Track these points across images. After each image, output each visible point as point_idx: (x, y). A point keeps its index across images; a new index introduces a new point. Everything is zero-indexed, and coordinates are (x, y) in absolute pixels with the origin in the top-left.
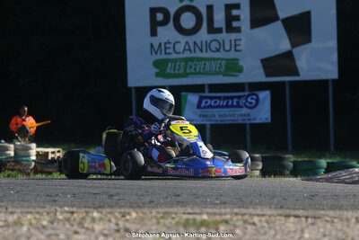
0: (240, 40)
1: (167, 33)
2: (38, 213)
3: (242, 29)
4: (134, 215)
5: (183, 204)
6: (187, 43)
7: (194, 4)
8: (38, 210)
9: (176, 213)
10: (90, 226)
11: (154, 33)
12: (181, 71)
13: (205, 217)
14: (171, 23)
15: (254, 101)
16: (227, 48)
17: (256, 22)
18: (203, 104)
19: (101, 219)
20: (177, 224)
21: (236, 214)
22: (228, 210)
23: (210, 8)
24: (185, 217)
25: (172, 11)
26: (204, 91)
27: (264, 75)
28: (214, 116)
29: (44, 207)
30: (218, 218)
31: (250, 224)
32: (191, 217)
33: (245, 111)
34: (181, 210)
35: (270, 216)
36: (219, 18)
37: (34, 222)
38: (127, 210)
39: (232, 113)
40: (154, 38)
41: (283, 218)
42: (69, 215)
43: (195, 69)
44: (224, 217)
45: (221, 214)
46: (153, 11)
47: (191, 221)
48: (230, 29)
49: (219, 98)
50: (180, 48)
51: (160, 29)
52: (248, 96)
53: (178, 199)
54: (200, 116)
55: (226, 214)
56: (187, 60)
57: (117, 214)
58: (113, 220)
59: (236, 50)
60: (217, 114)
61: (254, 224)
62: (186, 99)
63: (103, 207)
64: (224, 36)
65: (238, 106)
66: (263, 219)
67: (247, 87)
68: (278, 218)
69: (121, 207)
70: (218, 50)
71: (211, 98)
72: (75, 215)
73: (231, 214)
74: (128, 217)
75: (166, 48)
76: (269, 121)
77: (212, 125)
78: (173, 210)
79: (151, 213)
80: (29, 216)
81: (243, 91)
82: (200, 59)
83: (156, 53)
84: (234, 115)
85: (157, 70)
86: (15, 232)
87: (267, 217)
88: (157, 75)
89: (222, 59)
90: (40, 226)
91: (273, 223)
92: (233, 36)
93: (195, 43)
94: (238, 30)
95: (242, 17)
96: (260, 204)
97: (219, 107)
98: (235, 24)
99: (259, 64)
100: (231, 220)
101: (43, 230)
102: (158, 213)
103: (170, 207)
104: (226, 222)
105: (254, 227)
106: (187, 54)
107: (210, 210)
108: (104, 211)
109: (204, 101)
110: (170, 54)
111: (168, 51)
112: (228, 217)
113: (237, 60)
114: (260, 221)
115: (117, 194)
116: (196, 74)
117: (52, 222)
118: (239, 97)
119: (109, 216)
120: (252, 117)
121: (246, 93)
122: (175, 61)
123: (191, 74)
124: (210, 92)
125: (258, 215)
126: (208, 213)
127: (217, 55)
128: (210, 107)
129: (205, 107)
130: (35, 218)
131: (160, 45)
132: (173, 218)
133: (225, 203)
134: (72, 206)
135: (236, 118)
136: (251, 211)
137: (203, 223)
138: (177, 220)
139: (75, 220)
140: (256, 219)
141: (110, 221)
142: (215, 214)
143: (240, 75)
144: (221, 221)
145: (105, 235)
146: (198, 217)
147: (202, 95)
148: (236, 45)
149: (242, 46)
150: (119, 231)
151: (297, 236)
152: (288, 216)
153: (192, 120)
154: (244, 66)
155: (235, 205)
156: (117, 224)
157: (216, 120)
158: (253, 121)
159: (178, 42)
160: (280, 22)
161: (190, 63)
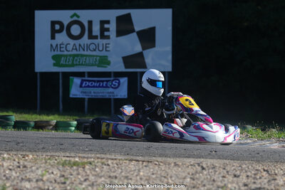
0: (109, 44)
1: (62, 38)
3: (111, 37)
4: (31, 156)
5: (64, 150)
6: (74, 45)
7: (80, 19)
9: (59, 156)
11: (53, 37)
12: (70, 63)
13: (77, 159)
14: (65, 31)
15: (117, 84)
16: (101, 49)
17: (120, 33)
18: (84, 85)
19: (9, 159)
20: (58, 163)
21: (98, 158)
22: (93, 155)
23: (90, 23)
24: (64, 159)
25: (66, 24)
26: (84, 77)
27: (124, 67)
28: (90, 92)
30: (85, 160)
31: (105, 165)
32: (68, 159)
33: (111, 90)
34: (63, 154)
36: (96, 29)
38: (27, 153)
40: (53, 41)
41: (127, 162)
43: (79, 62)
44: (89, 160)
45: (87, 158)
46: (53, 23)
47: (67, 162)
48: (103, 36)
49: (94, 81)
50: (70, 47)
51: (57, 35)
52: (113, 80)
53: (61, 147)
56: (75, 56)
57: (20, 156)
58: (17, 160)
59: (106, 51)
61: (108, 165)
62: (73, 81)
63: (12, 150)
64: (99, 41)
65: (107, 87)
66: (115, 162)
67: (112, 75)
69: (23, 151)
70: (95, 50)
71: (89, 81)
74: (27, 158)
76: (126, 97)
77: (89, 99)
78: (57, 154)
79: (42, 155)
81: (110, 77)
82: (82, 56)
83: (54, 51)
84: (103, 93)
85: (54, 62)
87: (118, 161)
88: (54, 65)
89: (97, 56)
92: (105, 41)
93: (80, 45)
94: (108, 37)
95: (111, 29)
96: (114, 152)
97: (94, 87)
98: (106, 33)
99: (122, 60)
100: (94, 162)
102: (46, 155)
104: (90, 163)
106: (75, 52)
107: (80, 155)
108: (11, 153)
110: (63, 51)
111: (62, 49)
112: (92, 160)
113: (107, 56)
114: (112, 163)
115: (22, 142)
116: (79, 65)
118: (107, 81)
119: (15, 157)
121: (112, 79)
122: (66, 56)
123: (77, 65)
124: (88, 77)
125: (112, 159)
126: (79, 157)
127: (94, 53)
128: (88, 86)
129: (85, 87)
131: (57, 45)
132: (56, 160)
133: (91, 150)
135: (104, 94)
136: (108, 156)
137: (75, 164)
138: (58, 161)
140: (110, 162)
141: (14, 160)
142: (84, 157)
143: (109, 67)
144: (87, 163)
145: (10, 170)
146: (72, 159)
147: (83, 78)
148: (106, 47)
149: (111, 47)
150: (19, 167)
151: (136, 174)
152: (131, 160)
153: (76, 95)
154: (112, 61)
155: (98, 152)
156: (19, 163)
157: (92, 96)
158: (116, 97)
159: (69, 44)
160: (135, 34)
161: (76, 58)
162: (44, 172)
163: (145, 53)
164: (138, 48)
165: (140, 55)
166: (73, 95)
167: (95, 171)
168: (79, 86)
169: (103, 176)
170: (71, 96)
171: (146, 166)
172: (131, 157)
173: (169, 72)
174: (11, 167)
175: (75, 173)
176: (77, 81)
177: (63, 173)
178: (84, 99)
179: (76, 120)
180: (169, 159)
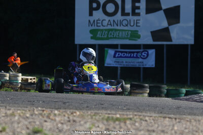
0: (139, 20)
1: (98, 15)
2: (24, 110)
3: (141, 14)
4: (78, 113)
5: (106, 109)
6: (109, 20)
8: (23, 108)
9: (102, 114)
10: (53, 118)
11: (91, 14)
12: (106, 36)
13: (118, 116)
14: (101, 9)
15: (146, 55)
16: (132, 24)
18: (117, 55)
19: (59, 115)
20: (103, 119)
21: (136, 115)
22: (131, 113)
23: (123, 2)
24: (107, 115)
25: (102, 3)
26: (117, 48)
27: (152, 40)
28: (123, 62)
29: (27, 107)
30: (125, 116)
31: (143, 120)
32: (110, 116)
33: (140, 60)
34: (104, 112)
35: (155, 117)
36: (128, 8)
37: (22, 114)
38: (74, 111)
40: (91, 17)
41: (162, 119)
42: (41, 112)
43: (113, 36)
44: (129, 117)
45: (127, 115)
46: (91, 2)
47: (110, 118)
48: (134, 14)
49: (126, 52)
50: (105, 23)
51: (94, 12)
53: (102, 106)
54: (115, 62)
56: (109, 30)
57: (68, 112)
58: (66, 115)
59: (137, 26)
60: (124, 61)
61: (146, 121)
62: (107, 52)
63: (60, 108)
64: (130, 17)
65: (137, 57)
66: (151, 118)
67: (142, 47)
68: (159, 118)
69: (70, 109)
70: (127, 25)
71: (122, 52)
72: (45, 112)
73: (133, 115)
74: (75, 114)
75: (97, 23)
76: (154, 66)
77: (121, 67)
79: (87, 113)
80: (19, 112)
81: (140, 49)
82: (116, 30)
83: (92, 26)
84: (134, 62)
85: (92, 35)
86: (11, 120)
87: (153, 118)
88: (92, 38)
89: (129, 31)
90: (25, 117)
92: (135, 18)
93: (114, 21)
94: (139, 14)
95: (141, 7)
96: (149, 110)
97: (126, 57)
98: (137, 11)
99: (150, 34)
100: (133, 118)
101: (27, 119)
102: (91, 113)
103: (98, 110)
104: (131, 119)
105: (146, 122)
106: (109, 27)
107: (120, 113)
108: (61, 111)
109: (117, 54)
110: (100, 26)
111: (98, 25)
112: (131, 116)
113: (138, 31)
114: (150, 119)
115: (68, 102)
116: (113, 38)
117: (32, 115)
118: (138, 52)
119: (64, 113)
120: (145, 63)
121: (142, 50)
122: (102, 30)
123: (111, 38)
124: (121, 48)
125: (148, 116)
126: (120, 114)
127: (126, 28)
128: (121, 57)
129: (118, 57)
130: (22, 113)
131: (94, 21)
132: (100, 116)
133: (129, 109)
134: (43, 108)
135: (135, 64)
136: (144, 114)
137: (117, 119)
138: (102, 117)
139: (45, 114)
140: (147, 118)
141: (64, 116)
142: (123, 115)
143: (139, 40)
145: (62, 123)
146: (114, 116)
147: (117, 50)
148: (137, 23)
149: (141, 23)
150: (69, 121)
151: (170, 128)
152: (165, 117)
153: (110, 64)
154: (141, 35)
155: (135, 110)
156: (69, 118)
157: (124, 65)
158: (145, 66)
159: (105, 20)
160: (162, 11)
161: (111, 32)
162: (91, 126)
163: (170, 28)
164: (165, 24)
165: (166, 30)
166: (108, 64)
167: (135, 126)
169: (143, 130)
170: (106, 65)
171: (179, 122)
172: (165, 115)
173: (191, 45)
174: (62, 122)
175: (118, 127)
176: (111, 52)
177: (108, 127)
178: (117, 67)
180: (197, 117)
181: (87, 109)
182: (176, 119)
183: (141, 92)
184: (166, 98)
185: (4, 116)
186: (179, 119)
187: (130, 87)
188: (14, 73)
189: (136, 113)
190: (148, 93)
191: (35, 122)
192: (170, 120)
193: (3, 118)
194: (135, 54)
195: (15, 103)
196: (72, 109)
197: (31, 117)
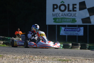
0: (76, 13)
2: (21, 56)
3: (77, 10)
4: (46, 57)
6: (62, 14)
7: (64, 4)
8: (21, 55)
9: (57, 57)
10: (35, 60)
15: (79, 30)
18: (66, 30)
21: (73, 58)
22: (71, 57)
26: (66, 27)
27: (82, 23)
28: (68, 33)
29: (23, 55)
31: (76, 61)
32: (61, 58)
33: (77, 32)
34: (59, 57)
35: (82, 59)
36: (71, 8)
37: (20, 58)
38: (45, 56)
39: (73, 33)
41: (85, 60)
42: (29, 57)
43: (64, 21)
44: (70, 59)
47: (61, 60)
49: (70, 28)
52: (78, 28)
53: (58, 54)
54: (65, 33)
55: (70, 58)
57: (42, 57)
58: (41, 58)
59: (75, 16)
60: (69, 33)
61: (78, 61)
62: (61, 28)
63: (38, 55)
64: (72, 12)
65: (75, 31)
66: (80, 60)
67: (77, 26)
68: (84, 60)
69: (43, 55)
72: (31, 57)
73: (72, 58)
74: (45, 58)
75: (56, 15)
76: (83, 35)
77: (68, 36)
78: (56, 57)
79: (51, 57)
80: (19, 57)
81: (76, 27)
84: (74, 33)
85: (54, 21)
86: (15, 60)
87: (81, 59)
88: (54, 22)
90: (21, 59)
91: (82, 61)
92: (74, 12)
93: (64, 14)
96: (79, 56)
97: (70, 31)
98: (75, 9)
99: (81, 20)
100: (72, 60)
101: (22, 60)
102: (52, 57)
103: (56, 56)
105: (77, 62)
106: (62, 17)
107: (66, 57)
109: (66, 29)
111: (57, 16)
112: (71, 59)
113: (75, 19)
114: (79, 60)
115: (42, 52)
116: (64, 22)
117: (25, 58)
119: (40, 57)
120: (78, 34)
123: (63, 22)
124: (68, 27)
125: (79, 59)
126: (66, 58)
127: (70, 17)
128: (68, 31)
129: (66, 31)
130: (20, 57)
131: (55, 14)
132: (56, 59)
133: (70, 55)
134: (30, 55)
135: (74, 34)
136: (77, 58)
137: (64, 60)
138: (57, 59)
139: (31, 58)
141: (40, 59)
142: (67, 58)
143: (76, 23)
144: (69, 60)
149: (77, 15)
153: (63, 34)
154: (77, 20)
156: (42, 60)
157: (69, 34)
158: (79, 35)
159: (60, 13)
161: (63, 19)
164: (88, 15)
168: (64, 30)
170: (60, 34)
171: (93, 62)
172: (87, 58)
176: (63, 28)
179: (63, 44)
181: (51, 55)
182: (91, 60)
183: (77, 47)
184: (88, 50)
185: (12, 59)
186: (93, 60)
187: (72, 45)
188: (18, 38)
189: (73, 57)
190: (80, 48)
191: (26, 62)
192: (89, 60)
193: (11, 60)
194: (74, 29)
195: (17, 52)
196: (44, 55)
197: (24, 59)
